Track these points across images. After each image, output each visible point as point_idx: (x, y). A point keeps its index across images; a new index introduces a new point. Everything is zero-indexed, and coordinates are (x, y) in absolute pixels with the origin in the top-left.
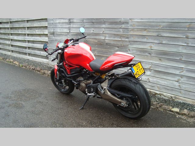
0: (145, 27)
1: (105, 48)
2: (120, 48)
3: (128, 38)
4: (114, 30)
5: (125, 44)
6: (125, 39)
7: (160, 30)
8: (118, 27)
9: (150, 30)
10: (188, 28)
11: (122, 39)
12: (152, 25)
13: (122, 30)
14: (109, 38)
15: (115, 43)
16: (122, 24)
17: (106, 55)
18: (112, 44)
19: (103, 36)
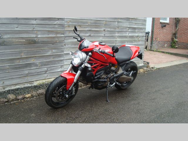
0: (78, 23)
1: (37, 48)
2: (56, 44)
3: (63, 34)
4: (47, 26)
5: (60, 39)
6: (61, 35)
7: (89, 26)
8: (52, 23)
9: (82, 26)
10: (105, 24)
11: (56, 35)
12: (84, 22)
13: (57, 26)
14: (43, 35)
15: (49, 40)
16: (57, 20)
17: (39, 54)
18: (45, 42)
19: (33, 34)
